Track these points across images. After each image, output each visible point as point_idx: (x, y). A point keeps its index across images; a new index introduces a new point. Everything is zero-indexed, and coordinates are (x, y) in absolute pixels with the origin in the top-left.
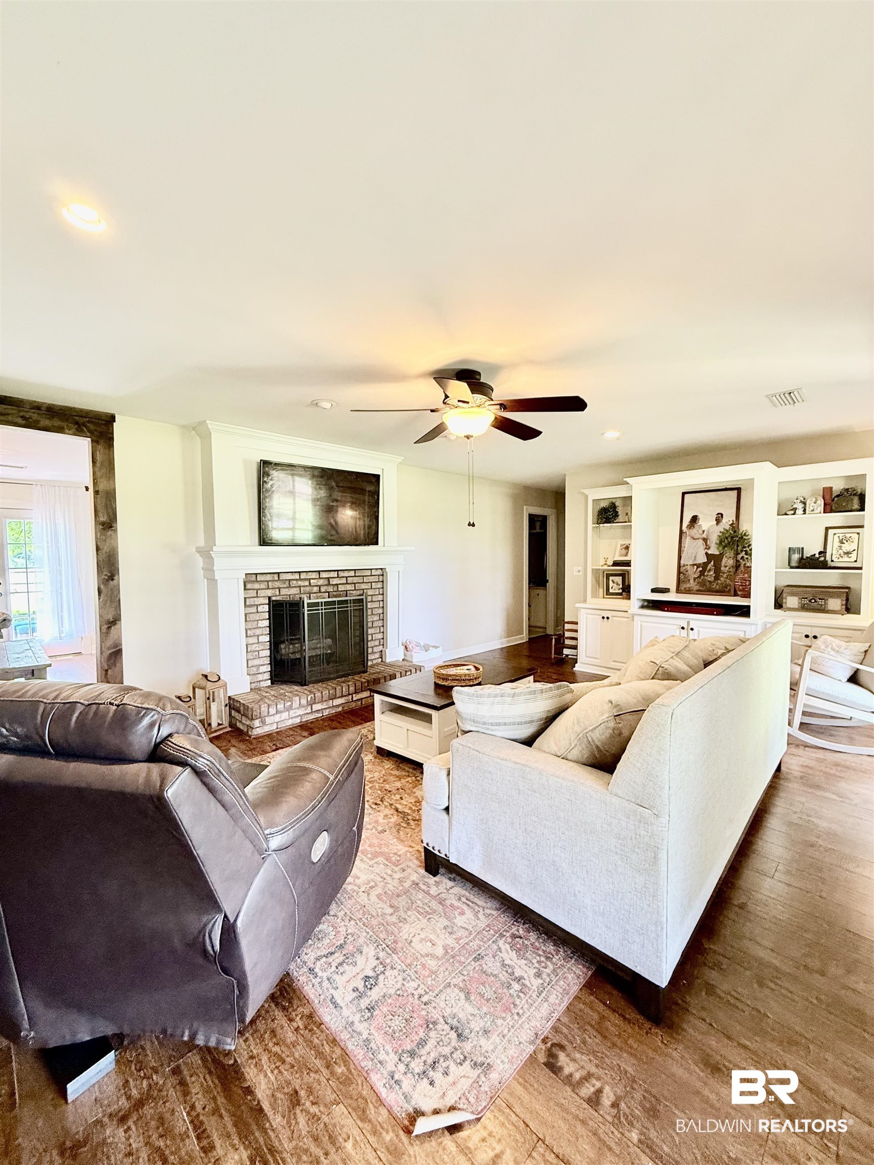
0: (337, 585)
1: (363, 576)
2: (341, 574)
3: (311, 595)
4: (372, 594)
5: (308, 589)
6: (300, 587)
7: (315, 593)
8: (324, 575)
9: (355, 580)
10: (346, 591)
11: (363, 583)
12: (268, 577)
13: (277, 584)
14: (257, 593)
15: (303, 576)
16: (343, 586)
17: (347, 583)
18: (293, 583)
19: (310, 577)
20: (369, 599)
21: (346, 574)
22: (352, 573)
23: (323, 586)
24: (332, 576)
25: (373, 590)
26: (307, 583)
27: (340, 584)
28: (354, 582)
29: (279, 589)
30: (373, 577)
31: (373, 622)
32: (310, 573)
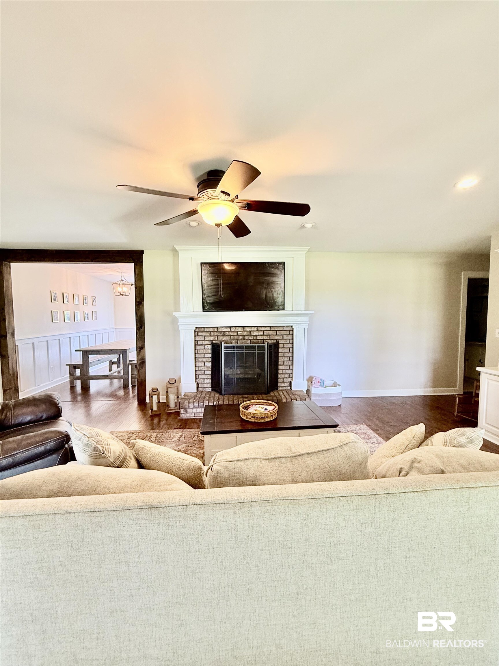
0: (257, 336)
1: (277, 331)
2: (260, 329)
3: (238, 341)
4: (283, 342)
5: (236, 337)
6: (231, 336)
7: (241, 340)
8: (247, 329)
9: (270, 333)
10: (263, 340)
11: (276, 335)
12: (211, 330)
13: (216, 334)
14: (204, 338)
15: (233, 329)
16: (261, 336)
17: (264, 335)
18: (226, 333)
19: (238, 330)
20: (281, 346)
21: (263, 329)
22: (268, 329)
23: (246, 336)
24: (253, 330)
25: (284, 340)
26: (235, 334)
27: (259, 335)
28: (269, 334)
29: (218, 336)
30: (284, 331)
31: (283, 361)
32: (238, 328)
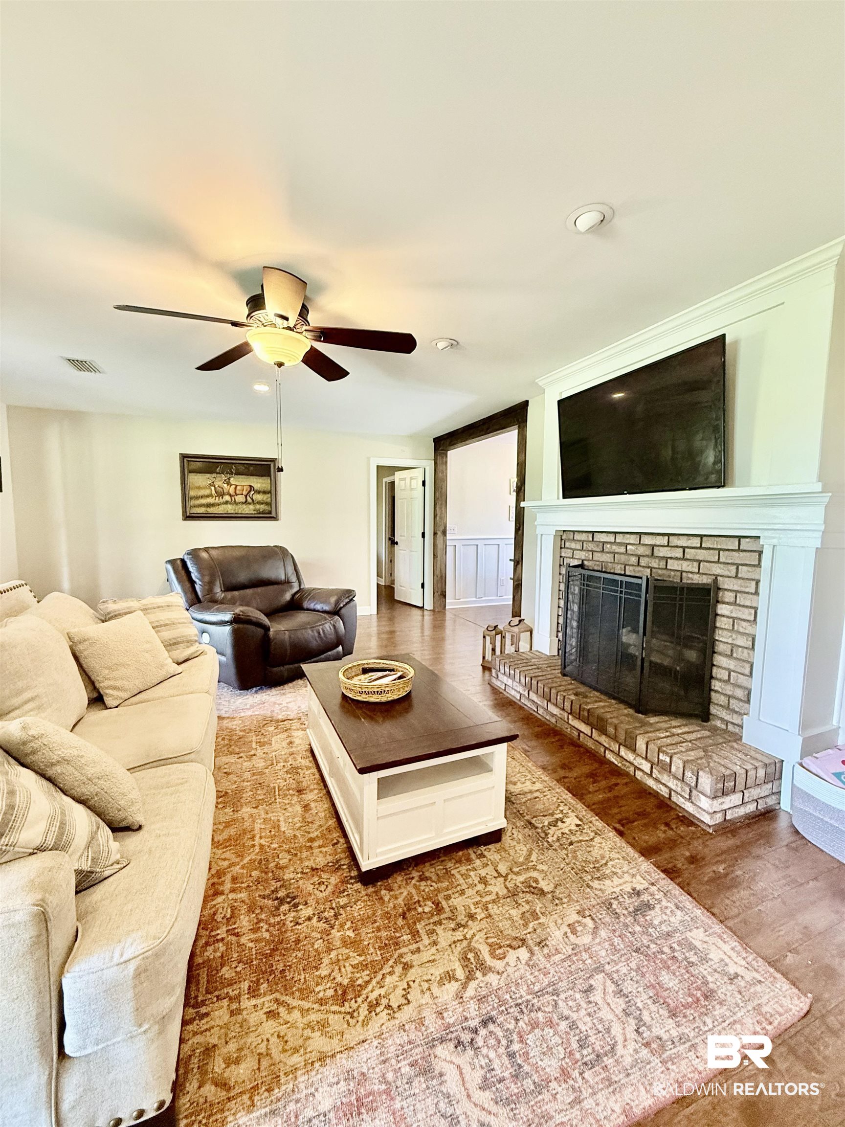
0: (666, 559)
1: (720, 550)
2: (674, 541)
3: (627, 567)
4: (736, 588)
5: (623, 558)
6: (614, 553)
7: (633, 565)
8: (647, 540)
9: (701, 554)
10: (682, 572)
11: (718, 562)
12: (583, 537)
13: (591, 546)
14: (573, 553)
15: (619, 539)
16: (676, 562)
17: (683, 559)
18: (607, 548)
19: (627, 542)
20: (729, 597)
21: (683, 542)
22: (696, 542)
23: (644, 556)
24: (658, 543)
25: (740, 582)
26: (623, 550)
27: (671, 558)
28: (697, 558)
29: (593, 551)
30: (742, 554)
31: (733, 646)
32: (628, 536)
